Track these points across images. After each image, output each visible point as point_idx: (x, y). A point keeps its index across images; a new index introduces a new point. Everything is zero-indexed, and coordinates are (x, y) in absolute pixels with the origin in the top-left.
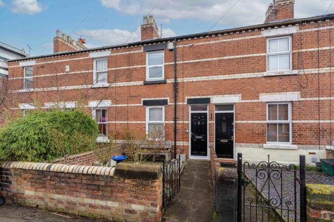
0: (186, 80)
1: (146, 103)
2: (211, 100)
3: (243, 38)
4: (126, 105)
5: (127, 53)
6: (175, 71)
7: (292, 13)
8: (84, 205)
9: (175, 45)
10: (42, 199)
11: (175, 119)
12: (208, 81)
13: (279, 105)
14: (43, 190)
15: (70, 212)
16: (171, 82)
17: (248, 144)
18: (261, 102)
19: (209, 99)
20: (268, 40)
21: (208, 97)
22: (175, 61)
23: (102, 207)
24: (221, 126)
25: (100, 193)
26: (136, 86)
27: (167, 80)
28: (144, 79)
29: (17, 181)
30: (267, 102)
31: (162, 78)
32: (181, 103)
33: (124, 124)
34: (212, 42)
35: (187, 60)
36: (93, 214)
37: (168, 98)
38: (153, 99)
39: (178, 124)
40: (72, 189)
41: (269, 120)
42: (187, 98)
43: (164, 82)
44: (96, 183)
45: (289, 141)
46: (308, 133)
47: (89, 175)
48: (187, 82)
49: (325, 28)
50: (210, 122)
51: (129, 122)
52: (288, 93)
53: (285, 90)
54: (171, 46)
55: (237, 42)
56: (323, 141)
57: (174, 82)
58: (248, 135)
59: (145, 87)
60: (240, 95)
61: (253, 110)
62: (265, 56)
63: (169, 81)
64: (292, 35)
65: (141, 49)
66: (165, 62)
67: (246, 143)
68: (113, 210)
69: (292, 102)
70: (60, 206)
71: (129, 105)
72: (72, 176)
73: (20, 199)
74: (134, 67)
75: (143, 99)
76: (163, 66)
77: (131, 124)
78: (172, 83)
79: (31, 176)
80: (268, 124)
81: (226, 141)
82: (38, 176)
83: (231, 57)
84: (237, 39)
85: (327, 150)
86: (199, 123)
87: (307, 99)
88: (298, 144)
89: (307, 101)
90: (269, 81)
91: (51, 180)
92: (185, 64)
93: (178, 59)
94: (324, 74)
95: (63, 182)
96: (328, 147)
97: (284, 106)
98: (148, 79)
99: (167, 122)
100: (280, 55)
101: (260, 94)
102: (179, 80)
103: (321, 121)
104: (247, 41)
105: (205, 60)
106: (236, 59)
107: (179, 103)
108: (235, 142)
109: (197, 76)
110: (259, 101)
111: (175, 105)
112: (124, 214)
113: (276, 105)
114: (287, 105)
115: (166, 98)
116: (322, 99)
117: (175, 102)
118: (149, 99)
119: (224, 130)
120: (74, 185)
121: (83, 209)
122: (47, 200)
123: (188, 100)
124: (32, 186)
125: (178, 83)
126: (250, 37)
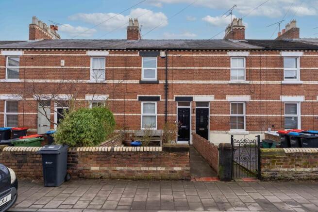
0: (175, 82)
1: (141, 99)
2: (193, 98)
3: (215, 55)
4: (122, 100)
5: (125, 55)
6: (166, 74)
7: (244, 35)
8: (141, 171)
9: (166, 53)
10: (106, 171)
11: (166, 112)
12: (191, 84)
13: (238, 104)
14: (107, 165)
15: (130, 177)
16: (162, 83)
17: (218, 131)
18: (227, 102)
19: (192, 98)
20: (231, 58)
21: (191, 96)
22: (167, 67)
23: (154, 171)
24: (200, 118)
25: (153, 163)
26: (133, 84)
27: (159, 81)
28: (140, 79)
29: (83, 161)
30: (231, 102)
31: (155, 79)
32: (171, 100)
33: (121, 116)
34: (194, 55)
35: (175, 67)
36: (147, 177)
37: (160, 96)
38: (148, 96)
39: (168, 116)
40: (131, 162)
41: (232, 114)
42: (175, 96)
43: (157, 83)
44: (150, 157)
45: (244, 129)
46: (255, 123)
47: (145, 152)
48: (176, 84)
49: (264, 55)
50: (193, 115)
51: (126, 114)
52: (243, 96)
53: (241, 94)
54: (163, 54)
55: (212, 57)
56: (263, 128)
57: (165, 83)
58: (219, 124)
59: (140, 86)
60: (214, 96)
61: (222, 107)
62: (230, 70)
63: (161, 82)
64: (245, 57)
65: (137, 54)
66: (158, 66)
67: (218, 130)
68: (162, 172)
69: (246, 102)
70: (122, 174)
71: (126, 100)
72: (132, 154)
73: (86, 174)
74: (131, 68)
75: (138, 95)
76: (156, 69)
77: (127, 116)
78: (164, 84)
79: (96, 156)
80: (231, 117)
81: (204, 129)
82: (103, 156)
83: (208, 68)
84: (212, 55)
85: (265, 134)
86: (184, 116)
87: (254, 100)
88: (249, 130)
89: (254, 102)
90: (232, 87)
91: (114, 157)
92: (174, 69)
93: (168, 65)
94: (264, 84)
95: (124, 158)
96: (266, 132)
97: (241, 105)
98: (143, 79)
99: (159, 115)
100: (239, 69)
101: (227, 96)
102: (169, 82)
103: (262, 115)
104: (219, 58)
105: (189, 68)
106: (211, 69)
107: (169, 100)
108: (210, 130)
109: (183, 80)
110: (226, 100)
111: (166, 101)
112: (169, 173)
113: (236, 104)
114: (243, 104)
115: (158, 96)
116: (262, 101)
117: (166, 99)
118: (144, 96)
119: (202, 121)
120: (134, 160)
121: (140, 174)
122: (110, 172)
123: (176, 97)
124: (97, 163)
125: (168, 84)
126: (220, 55)
